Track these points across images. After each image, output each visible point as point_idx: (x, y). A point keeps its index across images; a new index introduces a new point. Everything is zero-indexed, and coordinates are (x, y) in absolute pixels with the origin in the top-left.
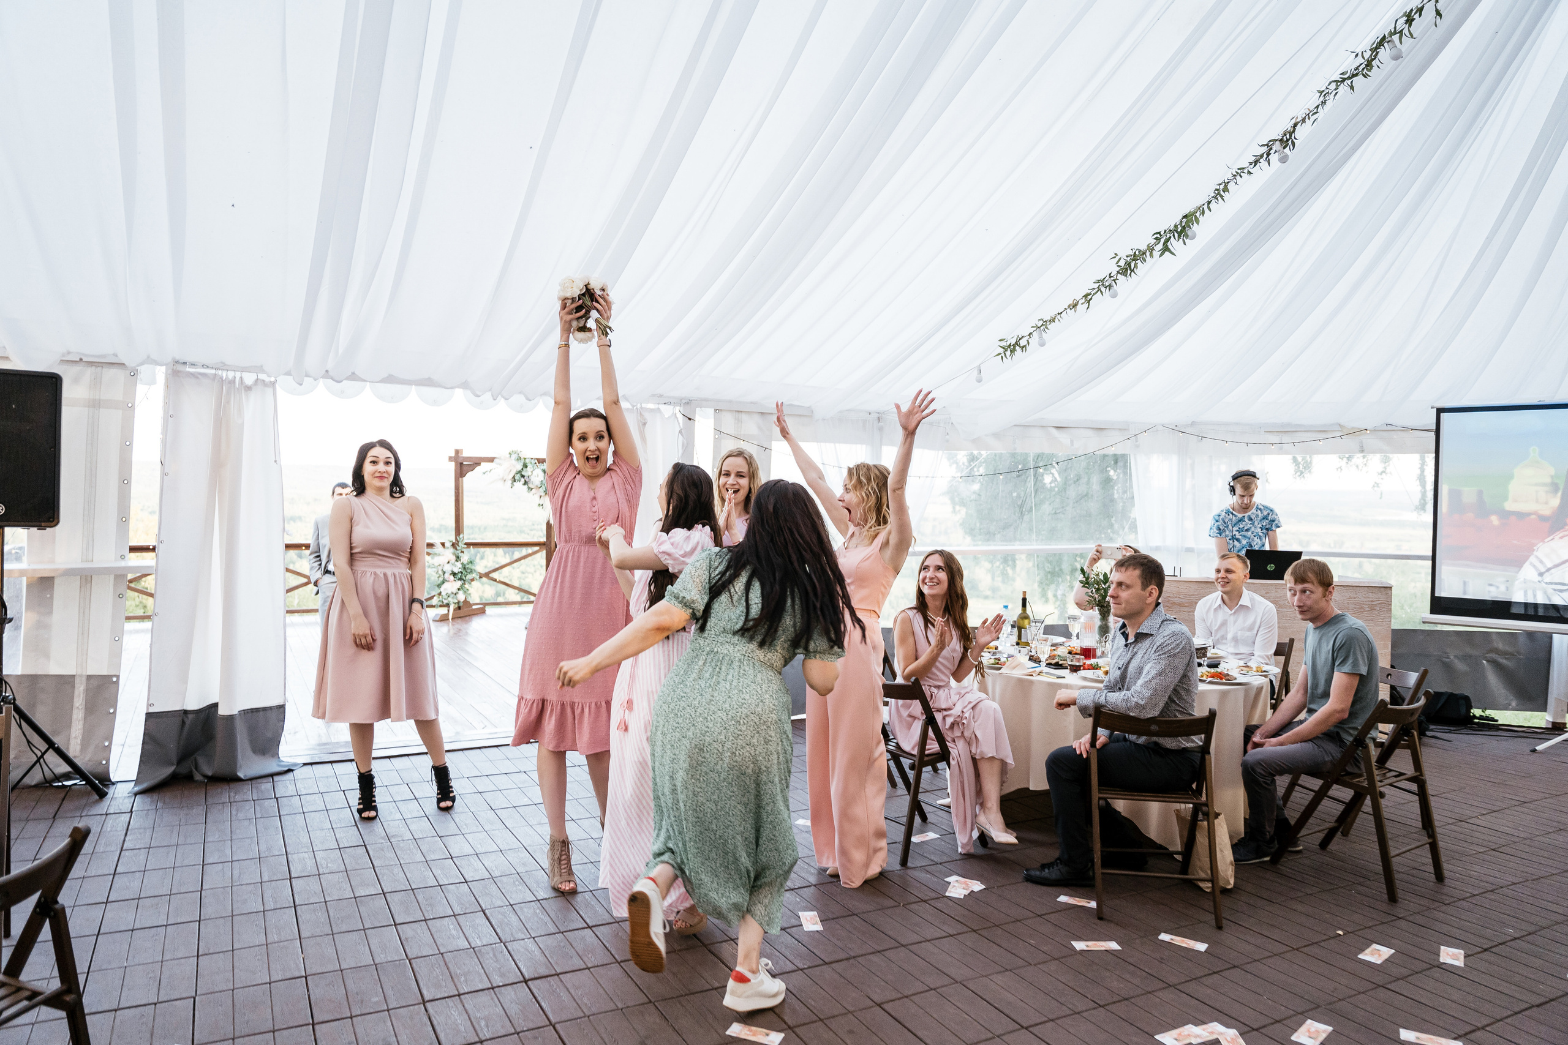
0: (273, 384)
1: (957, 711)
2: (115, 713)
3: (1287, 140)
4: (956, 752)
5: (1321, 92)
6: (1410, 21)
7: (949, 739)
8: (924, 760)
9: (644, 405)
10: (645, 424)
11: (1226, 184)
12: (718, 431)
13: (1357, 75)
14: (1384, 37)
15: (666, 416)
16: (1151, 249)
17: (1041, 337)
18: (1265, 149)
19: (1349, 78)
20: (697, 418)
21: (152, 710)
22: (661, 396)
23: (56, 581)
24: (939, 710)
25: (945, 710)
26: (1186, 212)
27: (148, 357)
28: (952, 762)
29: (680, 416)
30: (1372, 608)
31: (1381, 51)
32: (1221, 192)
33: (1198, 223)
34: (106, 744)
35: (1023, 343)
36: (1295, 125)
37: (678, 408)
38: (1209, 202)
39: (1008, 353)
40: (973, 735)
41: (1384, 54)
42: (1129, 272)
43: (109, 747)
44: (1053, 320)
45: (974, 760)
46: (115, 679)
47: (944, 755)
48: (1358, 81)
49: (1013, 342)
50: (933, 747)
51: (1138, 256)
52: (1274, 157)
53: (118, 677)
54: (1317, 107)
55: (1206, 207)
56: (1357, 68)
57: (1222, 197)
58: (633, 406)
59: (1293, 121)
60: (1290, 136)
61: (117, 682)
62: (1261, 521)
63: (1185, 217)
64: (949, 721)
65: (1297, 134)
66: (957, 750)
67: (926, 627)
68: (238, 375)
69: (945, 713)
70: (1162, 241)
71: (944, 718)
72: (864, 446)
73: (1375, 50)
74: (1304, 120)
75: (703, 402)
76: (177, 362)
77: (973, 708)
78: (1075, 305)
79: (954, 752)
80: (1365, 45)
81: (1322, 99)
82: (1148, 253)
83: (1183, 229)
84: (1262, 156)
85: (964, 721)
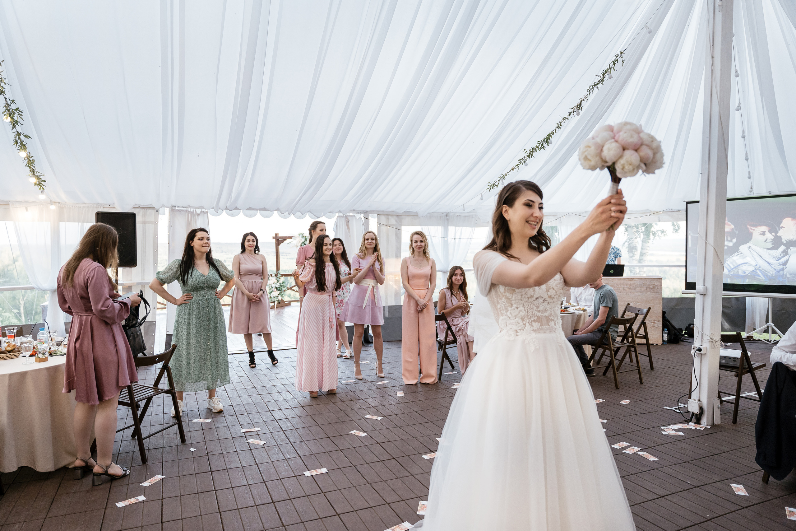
0: (207, 212)
1: (460, 325)
2: (155, 335)
3: (579, 107)
4: (460, 340)
5: (588, 89)
6: (614, 64)
7: (458, 335)
8: (447, 343)
9: (348, 214)
10: (348, 222)
11: (561, 123)
12: (379, 223)
13: (599, 83)
14: (606, 71)
15: (357, 218)
16: (537, 147)
17: (502, 181)
18: (572, 110)
19: (597, 85)
20: (370, 218)
21: (168, 333)
22: (355, 210)
23: (133, 287)
24: (455, 325)
25: (457, 325)
26: (548, 133)
27: (163, 205)
28: (458, 343)
29: (363, 218)
30: (654, 287)
31: (606, 74)
32: (559, 126)
33: (552, 138)
34: (152, 346)
35: (496, 184)
36: (581, 101)
37: (362, 215)
38: (555, 130)
39: (491, 188)
40: (466, 334)
41: (607, 76)
42: (531, 156)
43: (153, 347)
44: (506, 175)
45: (467, 343)
46: (154, 323)
47: (455, 341)
48: (600, 85)
49: (493, 183)
50: (451, 338)
51: (534, 150)
52: (575, 113)
53: (155, 322)
54: (588, 95)
55: (554, 131)
56: (599, 81)
57: (560, 127)
58: (344, 215)
59: (580, 100)
60: (580, 106)
61: (155, 324)
62: (614, 254)
63: (547, 135)
64: (458, 329)
65: (582, 105)
66: (460, 339)
67: (451, 296)
68: (194, 210)
69: (456, 326)
70: (541, 144)
71: (456, 328)
72: (441, 227)
73: (604, 74)
74: (584, 100)
75: (372, 212)
76: (173, 206)
77: (466, 324)
78: (513, 169)
79: (459, 340)
80: (600, 73)
81: (588, 92)
82: (537, 149)
83: (547, 140)
84: (571, 113)
85: (463, 329)
